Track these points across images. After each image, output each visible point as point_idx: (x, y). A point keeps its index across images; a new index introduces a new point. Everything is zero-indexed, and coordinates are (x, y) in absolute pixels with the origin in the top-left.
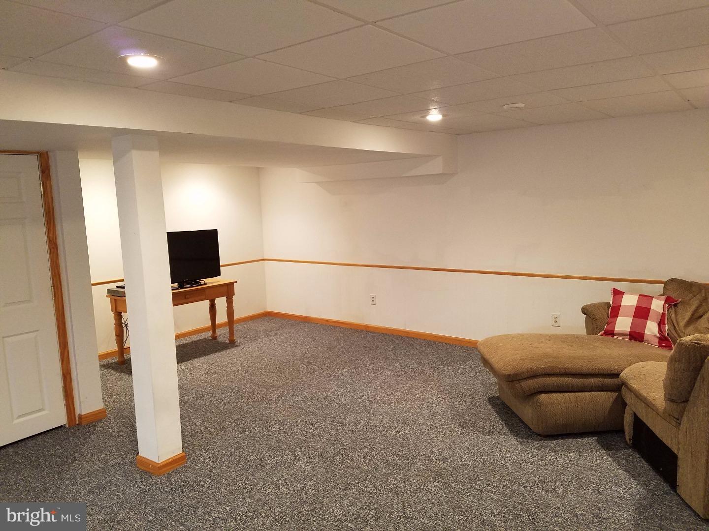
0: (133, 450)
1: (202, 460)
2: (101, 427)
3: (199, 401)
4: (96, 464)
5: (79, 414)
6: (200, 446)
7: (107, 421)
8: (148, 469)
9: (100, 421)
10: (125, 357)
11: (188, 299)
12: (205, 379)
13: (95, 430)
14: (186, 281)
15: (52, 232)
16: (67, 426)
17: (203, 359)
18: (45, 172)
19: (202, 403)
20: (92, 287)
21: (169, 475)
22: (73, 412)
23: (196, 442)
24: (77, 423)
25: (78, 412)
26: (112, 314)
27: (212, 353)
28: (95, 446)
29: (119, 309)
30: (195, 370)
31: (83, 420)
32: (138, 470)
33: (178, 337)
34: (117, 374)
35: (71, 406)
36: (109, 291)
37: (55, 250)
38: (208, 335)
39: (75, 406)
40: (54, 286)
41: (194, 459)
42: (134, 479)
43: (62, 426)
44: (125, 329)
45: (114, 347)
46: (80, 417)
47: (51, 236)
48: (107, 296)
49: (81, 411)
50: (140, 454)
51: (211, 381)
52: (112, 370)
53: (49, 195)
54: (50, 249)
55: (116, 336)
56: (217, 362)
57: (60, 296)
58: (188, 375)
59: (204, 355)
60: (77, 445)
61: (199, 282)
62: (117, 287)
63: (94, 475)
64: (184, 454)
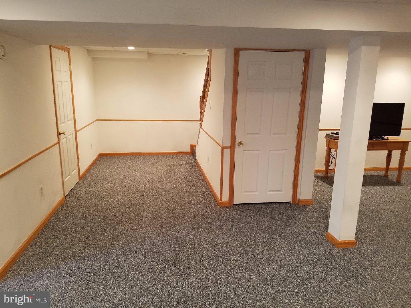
0: (325, 228)
1: (366, 249)
2: (309, 209)
3: (370, 213)
4: (303, 228)
5: (299, 199)
6: (366, 240)
7: (313, 207)
8: (331, 242)
9: (309, 206)
10: (328, 174)
11: (374, 147)
12: (375, 200)
13: (305, 210)
14: (375, 136)
15: (304, 97)
16: (291, 203)
17: (376, 188)
18: (307, 61)
19: (371, 214)
20: (319, 131)
21: (343, 250)
22: (295, 196)
23: (364, 237)
24: (297, 203)
25: (298, 197)
26: (326, 148)
27: (382, 185)
28: (305, 218)
29: (330, 147)
30: (369, 193)
31: (300, 202)
32: (326, 240)
33: (366, 170)
34: (322, 183)
35: (295, 193)
36: (327, 135)
37: (304, 107)
38: (383, 173)
39: (297, 194)
40: (299, 127)
41: (361, 246)
42: (323, 244)
43: (289, 202)
44: (331, 158)
45: (323, 168)
46: (299, 200)
47: (303, 99)
48: (325, 138)
49: (300, 197)
50: (329, 231)
51: (379, 203)
52: (320, 180)
53: (306, 75)
54: (301, 106)
55: (326, 161)
56: (385, 192)
57: (301, 133)
58: (365, 195)
59: (377, 185)
60: (295, 215)
61: (383, 138)
62: (332, 133)
63: (302, 233)
64: (355, 241)
